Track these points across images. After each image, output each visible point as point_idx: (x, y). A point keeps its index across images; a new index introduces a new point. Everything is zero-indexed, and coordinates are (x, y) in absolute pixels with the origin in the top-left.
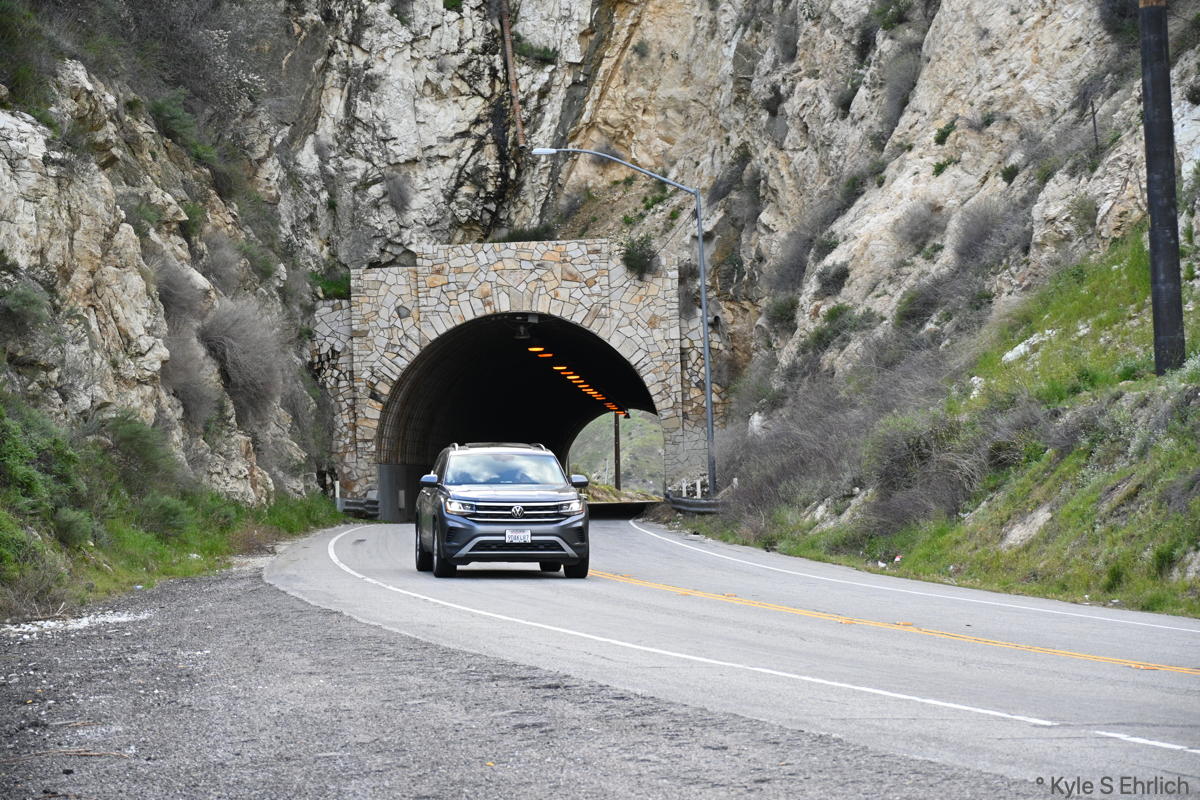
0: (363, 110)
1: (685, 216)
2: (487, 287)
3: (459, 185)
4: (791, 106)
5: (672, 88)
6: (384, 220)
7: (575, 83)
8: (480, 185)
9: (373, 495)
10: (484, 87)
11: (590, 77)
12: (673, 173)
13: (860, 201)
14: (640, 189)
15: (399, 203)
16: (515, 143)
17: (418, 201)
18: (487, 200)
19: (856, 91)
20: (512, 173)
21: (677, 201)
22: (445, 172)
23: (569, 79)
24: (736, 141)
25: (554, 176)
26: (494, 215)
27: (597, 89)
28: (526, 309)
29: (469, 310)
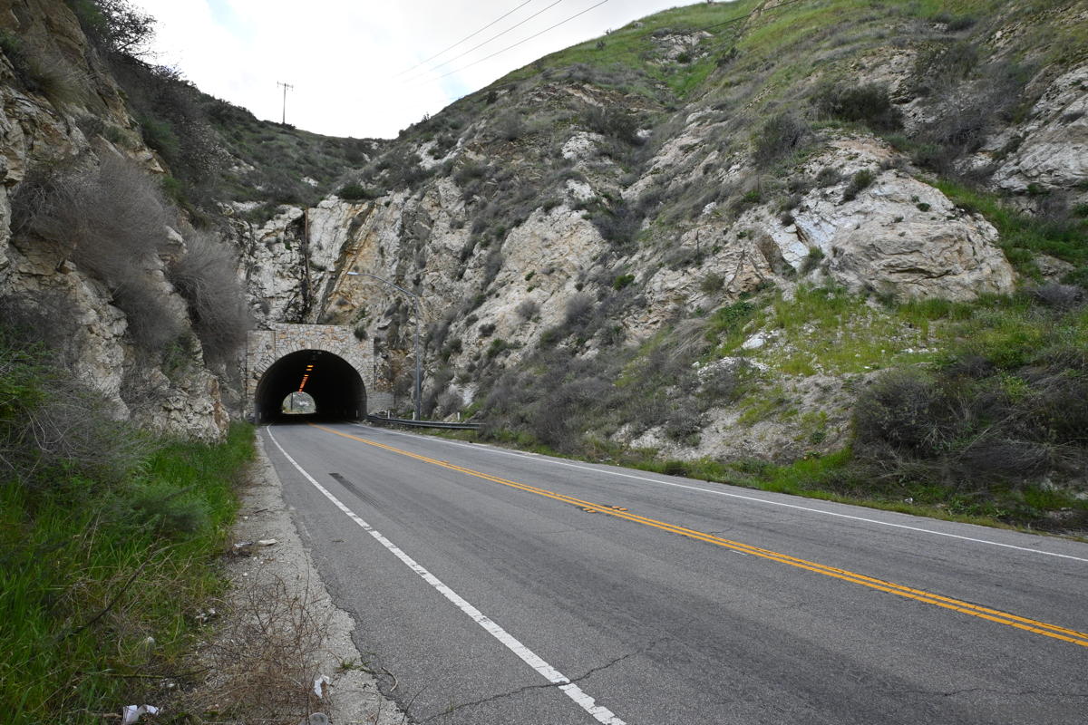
0: (254, 278)
1: (374, 322)
2: (302, 340)
3: (289, 307)
4: (424, 282)
5: (367, 281)
6: (260, 316)
7: (332, 278)
8: (297, 308)
9: (253, 415)
10: (299, 276)
11: (337, 277)
12: (367, 309)
13: (486, 303)
14: (355, 313)
15: (266, 310)
16: (310, 295)
17: (273, 311)
18: (299, 314)
19: (464, 270)
20: (308, 305)
21: (370, 317)
22: (284, 303)
23: (330, 277)
24: (392, 298)
25: (323, 308)
26: (301, 319)
27: (339, 281)
28: (317, 348)
29: (295, 348)
